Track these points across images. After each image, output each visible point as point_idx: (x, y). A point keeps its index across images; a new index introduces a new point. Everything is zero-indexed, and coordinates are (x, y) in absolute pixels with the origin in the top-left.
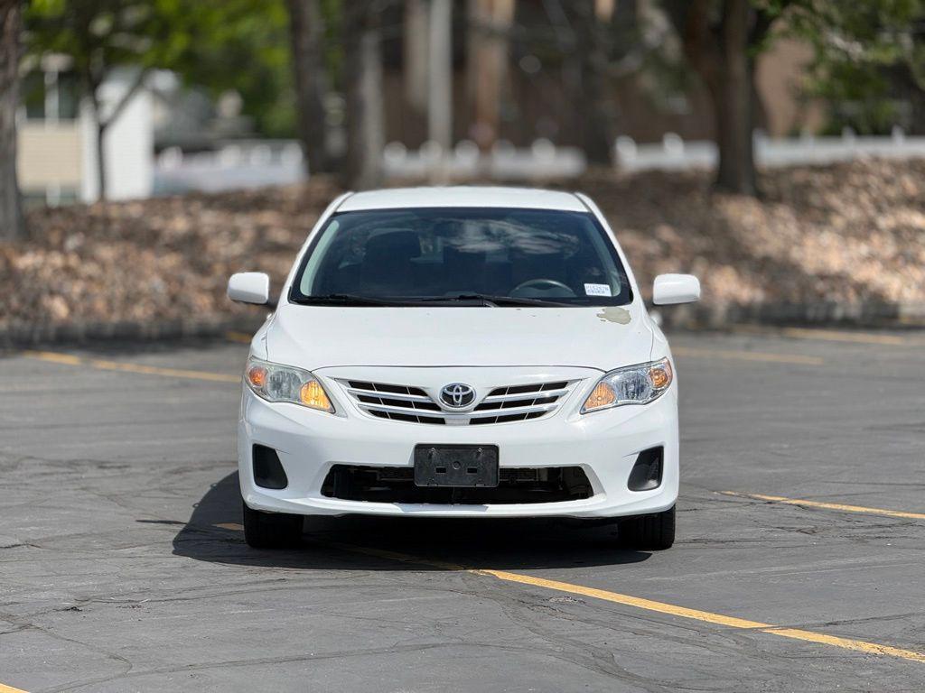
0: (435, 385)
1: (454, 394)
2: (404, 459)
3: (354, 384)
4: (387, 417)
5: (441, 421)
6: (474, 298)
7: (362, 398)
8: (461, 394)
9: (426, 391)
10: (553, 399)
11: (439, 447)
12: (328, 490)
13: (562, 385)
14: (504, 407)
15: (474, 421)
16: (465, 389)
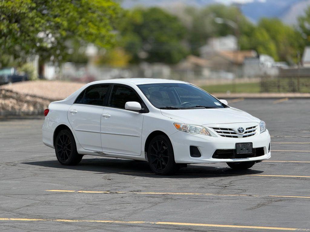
0: (236, 127)
1: (240, 130)
2: (233, 147)
3: (214, 128)
4: (225, 136)
5: (237, 137)
6: (199, 107)
7: (218, 132)
8: (242, 130)
9: (234, 129)
10: (254, 131)
11: (241, 143)
12: (214, 157)
13: (255, 127)
14: (248, 133)
15: (244, 137)
16: (242, 128)
